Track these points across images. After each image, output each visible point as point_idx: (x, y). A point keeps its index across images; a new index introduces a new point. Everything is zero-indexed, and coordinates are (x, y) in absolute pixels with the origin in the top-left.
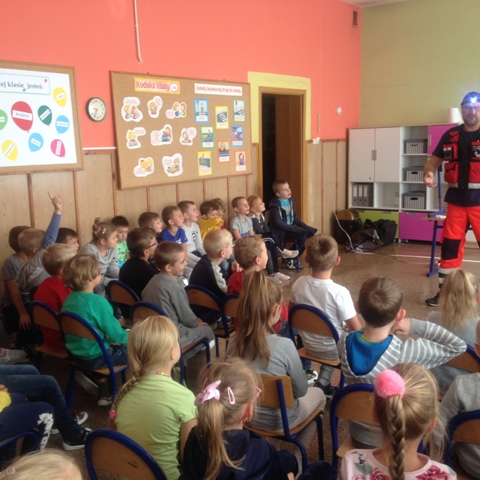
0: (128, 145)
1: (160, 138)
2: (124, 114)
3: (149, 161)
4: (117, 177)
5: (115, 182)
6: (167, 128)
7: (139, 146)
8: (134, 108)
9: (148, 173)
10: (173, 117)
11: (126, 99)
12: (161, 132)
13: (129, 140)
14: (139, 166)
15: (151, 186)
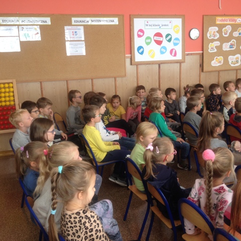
0: (209, 50)
1: (228, 47)
2: (208, 35)
3: (221, 58)
4: (202, 66)
5: (201, 69)
6: (233, 41)
7: (216, 50)
8: (214, 32)
9: (219, 64)
10: (237, 35)
11: (210, 28)
12: (229, 43)
13: (210, 48)
14: (215, 61)
15: (220, 71)
